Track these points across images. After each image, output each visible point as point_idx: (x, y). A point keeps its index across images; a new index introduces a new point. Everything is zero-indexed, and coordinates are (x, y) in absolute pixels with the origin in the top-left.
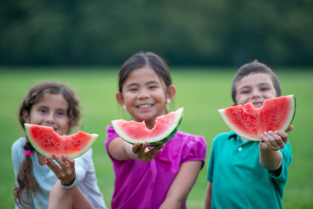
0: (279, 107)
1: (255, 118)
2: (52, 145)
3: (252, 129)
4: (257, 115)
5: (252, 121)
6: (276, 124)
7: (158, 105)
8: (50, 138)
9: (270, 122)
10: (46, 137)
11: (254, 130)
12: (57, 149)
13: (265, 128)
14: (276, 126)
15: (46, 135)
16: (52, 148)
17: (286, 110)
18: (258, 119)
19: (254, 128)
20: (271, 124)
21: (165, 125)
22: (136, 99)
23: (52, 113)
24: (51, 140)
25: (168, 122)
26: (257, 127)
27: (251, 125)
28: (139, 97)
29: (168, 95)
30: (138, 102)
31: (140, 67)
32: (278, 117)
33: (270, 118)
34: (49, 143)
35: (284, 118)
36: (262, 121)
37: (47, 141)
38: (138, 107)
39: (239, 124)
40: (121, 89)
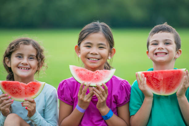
0: (175, 76)
1: (159, 81)
2: (17, 92)
3: (157, 88)
4: (161, 80)
5: (157, 83)
6: (173, 86)
7: (102, 60)
8: (15, 88)
9: (169, 84)
10: (12, 88)
11: (158, 88)
12: (20, 94)
13: (165, 88)
14: (172, 87)
15: (12, 86)
16: (17, 94)
17: (180, 78)
18: (161, 82)
19: (158, 87)
20: (169, 86)
21: (103, 77)
22: (89, 53)
23: (26, 57)
24: (16, 90)
25: (104, 76)
26: (160, 87)
27: (157, 85)
28: (91, 52)
29: (110, 54)
30: (90, 56)
31: (96, 32)
32: (174, 82)
33: (169, 82)
34: (15, 91)
35: (178, 83)
36: (164, 83)
37: (13, 90)
38: (89, 59)
39: (150, 83)
40: (79, 44)
